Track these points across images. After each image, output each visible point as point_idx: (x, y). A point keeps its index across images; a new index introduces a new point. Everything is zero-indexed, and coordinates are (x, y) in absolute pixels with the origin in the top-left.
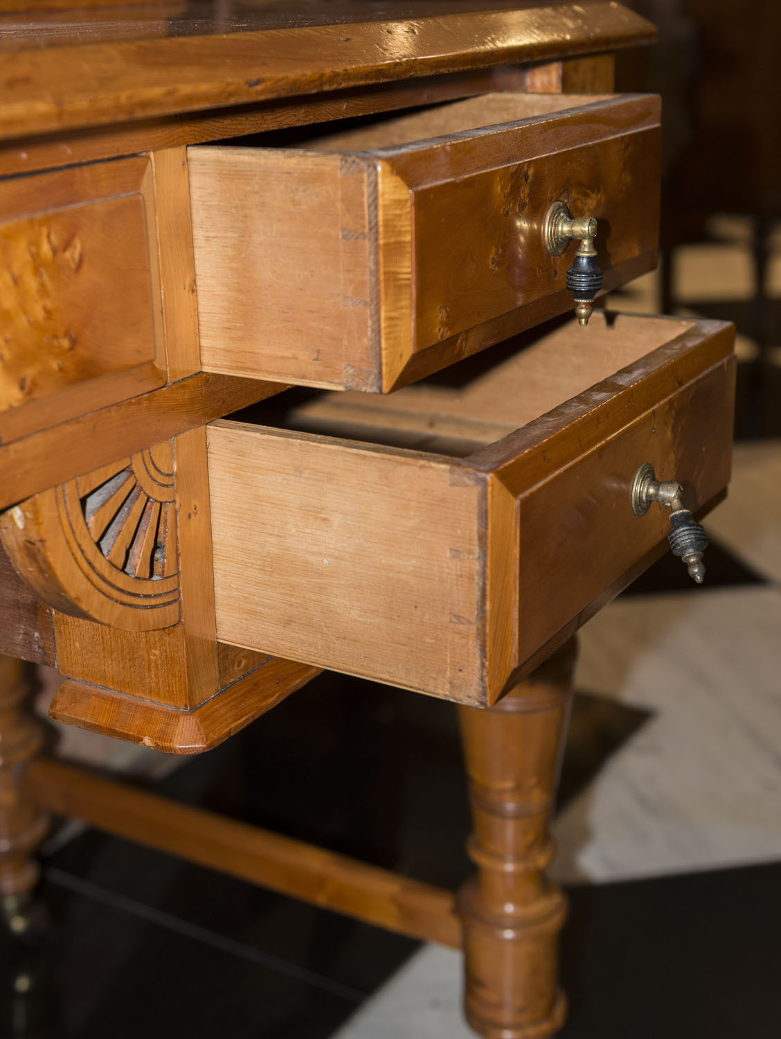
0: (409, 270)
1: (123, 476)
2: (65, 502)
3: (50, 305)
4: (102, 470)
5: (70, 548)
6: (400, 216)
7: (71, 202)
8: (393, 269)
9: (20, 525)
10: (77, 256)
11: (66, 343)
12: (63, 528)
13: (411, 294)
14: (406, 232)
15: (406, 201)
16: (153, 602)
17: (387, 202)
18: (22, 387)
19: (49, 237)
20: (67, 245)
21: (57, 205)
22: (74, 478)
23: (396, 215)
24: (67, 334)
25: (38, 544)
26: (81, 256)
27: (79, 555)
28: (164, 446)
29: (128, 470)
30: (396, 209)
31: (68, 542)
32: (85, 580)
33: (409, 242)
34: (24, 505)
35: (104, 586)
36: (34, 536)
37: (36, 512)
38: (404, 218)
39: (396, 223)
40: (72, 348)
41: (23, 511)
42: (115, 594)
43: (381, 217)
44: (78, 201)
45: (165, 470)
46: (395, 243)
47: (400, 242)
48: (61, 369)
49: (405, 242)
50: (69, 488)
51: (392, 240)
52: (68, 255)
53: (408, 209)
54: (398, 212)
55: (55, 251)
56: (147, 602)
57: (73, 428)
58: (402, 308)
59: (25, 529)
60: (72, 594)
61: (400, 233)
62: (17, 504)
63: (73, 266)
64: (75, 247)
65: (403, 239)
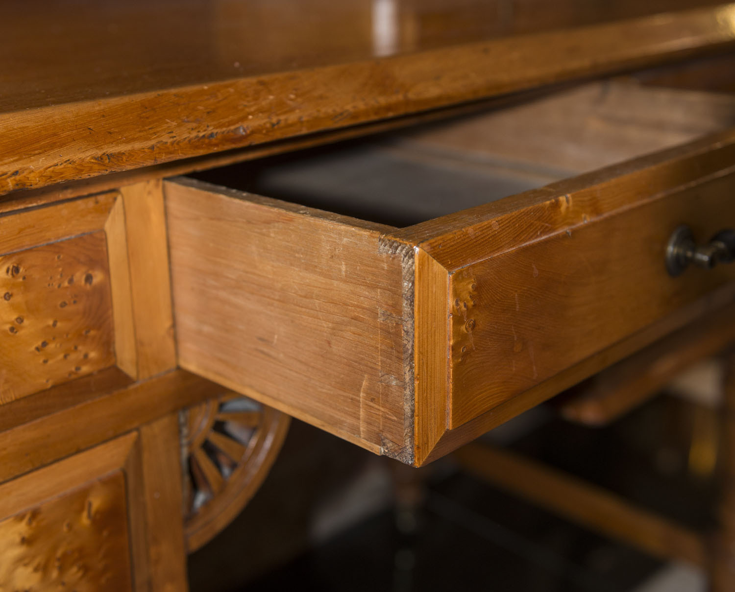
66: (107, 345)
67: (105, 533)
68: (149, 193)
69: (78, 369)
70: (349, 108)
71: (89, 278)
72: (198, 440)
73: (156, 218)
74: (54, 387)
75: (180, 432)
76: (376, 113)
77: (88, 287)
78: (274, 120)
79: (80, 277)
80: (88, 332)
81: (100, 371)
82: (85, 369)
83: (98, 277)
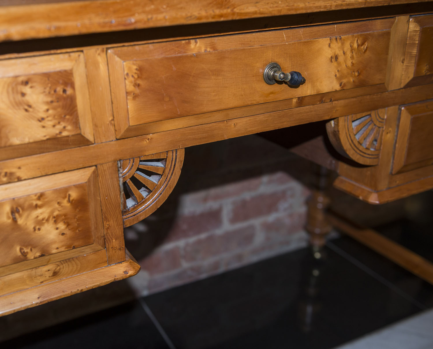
0: (416, 52)
1: (368, 117)
2: (348, 121)
3: (354, 62)
4: (361, 114)
5: (347, 135)
6: (416, 35)
7: (367, 31)
8: (410, 51)
9: (333, 125)
10: (365, 48)
11: (357, 74)
12: (345, 129)
13: (416, 59)
14: (417, 40)
15: (418, 30)
16: (370, 156)
17: (411, 31)
18: (340, 85)
19: (357, 41)
20: (363, 44)
21: (361, 32)
22: (352, 114)
23: (414, 35)
24: (358, 71)
25: (337, 132)
26: (367, 48)
27: (349, 137)
28: (383, 110)
29: (370, 115)
30: (414, 33)
31: (346, 133)
32: (349, 145)
33: (417, 43)
34: (335, 120)
35: (355, 148)
36: (336, 130)
37: (338, 122)
38: (417, 36)
39: (413, 37)
40: (358, 76)
41: (334, 122)
42: (358, 151)
43: (408, 35)
44: (369, 31)
45: (382, 117)
46: (412, 43)
47: (414, 43)
48: (354, 81)
49: (416, 43)
50: (350, 117)
51: (411, 42)
52: (362, 47)
53: (419, 33)
54: (415, 34)
55: (358, 46)
56: (368, 156)
57: (354, 99)
58: (411, 63)
59: (334, 127)
60: (345, 148)
61: (415, 40)
62: (333, 119)
63: (364, 51)
64: (365, 45)
65: (415, 42)
66: (76, 123)
67: (78, 210)
68: (99, 54)
69: (60, 133)
70: (196, 14)
71: (64, 91)
72: (129, 176)
73: (103, 67)
74: (48, 139)
75: (119, 170)
76: (213, 18)
77: (65, 95)
78: (150, 17)
79: (60, 89)
80: (65, 116)
81: (73, 136)
82: (65, 134)
83: (69, 91)
